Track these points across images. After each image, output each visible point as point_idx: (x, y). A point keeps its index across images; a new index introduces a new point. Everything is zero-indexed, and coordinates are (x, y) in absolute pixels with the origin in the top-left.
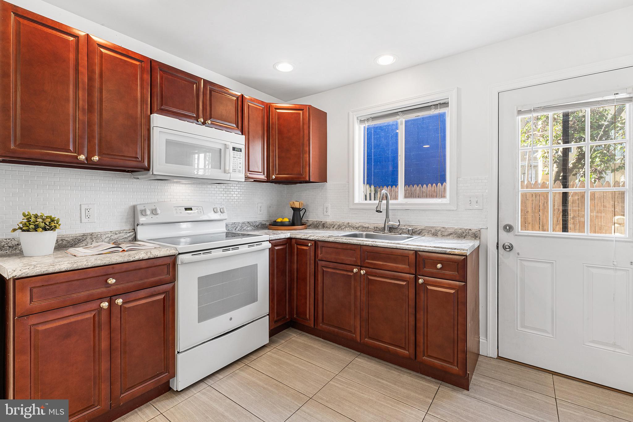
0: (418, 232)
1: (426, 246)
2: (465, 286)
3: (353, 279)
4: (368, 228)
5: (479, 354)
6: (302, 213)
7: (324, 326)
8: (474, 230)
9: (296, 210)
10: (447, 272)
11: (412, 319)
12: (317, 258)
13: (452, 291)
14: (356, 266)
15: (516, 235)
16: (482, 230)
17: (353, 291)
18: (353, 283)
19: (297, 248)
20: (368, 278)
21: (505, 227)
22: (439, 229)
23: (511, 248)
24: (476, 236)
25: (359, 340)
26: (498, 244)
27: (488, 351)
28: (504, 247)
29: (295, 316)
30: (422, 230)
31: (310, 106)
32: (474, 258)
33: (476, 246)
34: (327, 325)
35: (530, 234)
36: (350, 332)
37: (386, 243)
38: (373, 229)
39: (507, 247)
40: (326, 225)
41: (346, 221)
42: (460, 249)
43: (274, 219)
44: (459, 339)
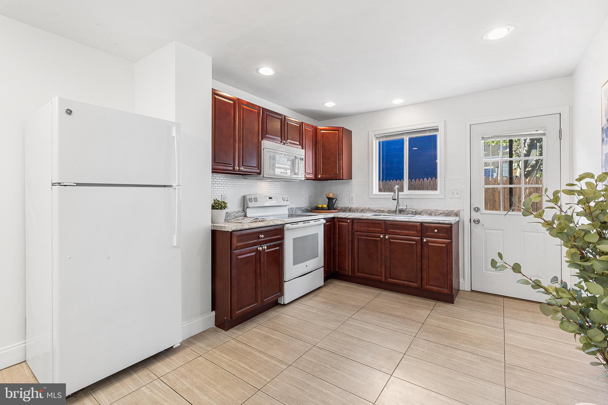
0: (419, 213)
1: (428, 220)
2: (451, 242)
3: (379, 242)
4: (384, 211)
5: (459, 290)
6: (334, 201)
7: (359, 274)
8: (456, 211)
9: (330, 199)
10: (441, 235)
11: (419, 264)
12: (354, 230)
13: (444, 245)
14: (382, 233)
15: (482, 214)
16: (461, 211)
17: (379, 250)
18: (379, 245)
19: (339, 224)
20: (390, 241)
21: (475, 209)
22: (433, 210)
23: (478, 221)
24: (457, 215)
25: (384, 281)
26: (470, 219)
27: (465, 287)
28: (474, 221)
29: (337, 270)
30: (422, 211)
31: (343, 128)
32: (456, 227)
33: (457, 220)
34: (361, 273)
35: (490, 213)
36: (378, 276)
37: (402, 218)
38: (387, 212)
39: (476, 221)
40: (352, 210)
41: (367, 207)
42: (448, 221)
43: (316, 205)
44: (448, 273)
